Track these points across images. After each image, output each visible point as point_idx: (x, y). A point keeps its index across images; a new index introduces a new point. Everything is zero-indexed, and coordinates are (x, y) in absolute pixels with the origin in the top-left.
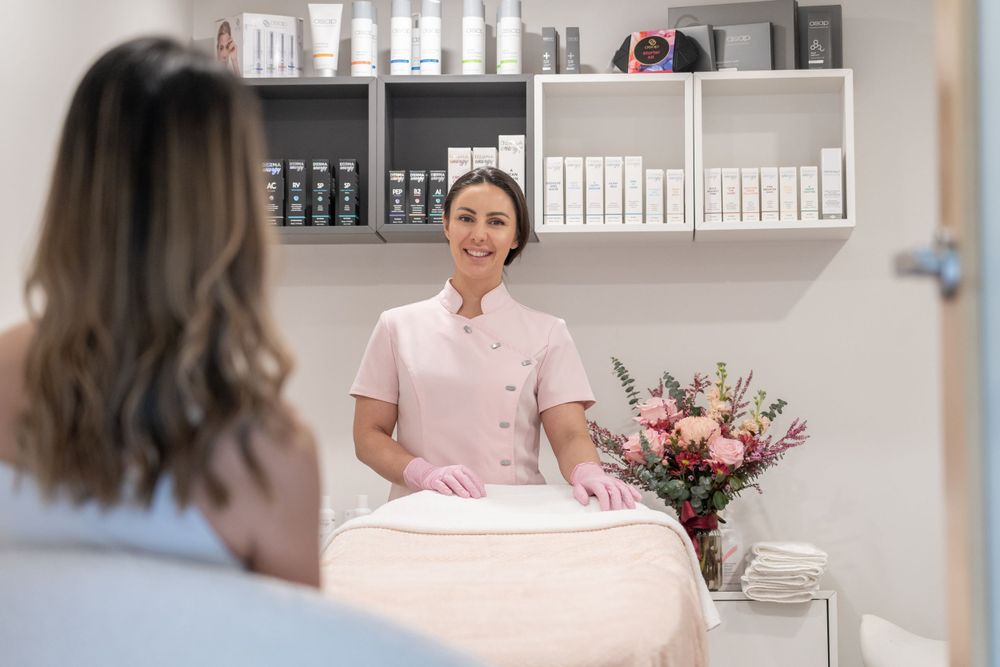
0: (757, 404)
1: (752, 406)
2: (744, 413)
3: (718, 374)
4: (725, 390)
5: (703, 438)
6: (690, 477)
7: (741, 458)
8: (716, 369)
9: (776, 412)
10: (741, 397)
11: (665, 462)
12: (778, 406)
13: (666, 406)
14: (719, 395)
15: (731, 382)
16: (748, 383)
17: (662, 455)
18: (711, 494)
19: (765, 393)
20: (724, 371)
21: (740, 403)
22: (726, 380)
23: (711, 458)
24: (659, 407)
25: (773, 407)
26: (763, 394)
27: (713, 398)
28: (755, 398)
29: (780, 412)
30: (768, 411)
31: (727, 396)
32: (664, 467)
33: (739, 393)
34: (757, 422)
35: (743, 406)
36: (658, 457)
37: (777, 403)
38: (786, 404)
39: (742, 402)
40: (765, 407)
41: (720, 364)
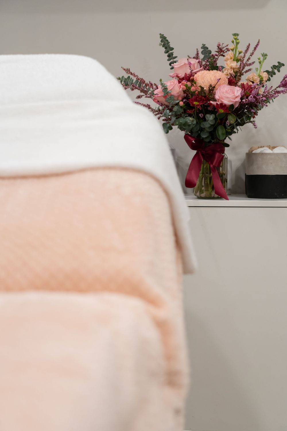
0: (260, 63)
1: (257, 65)
2: (250, 70)
3: (233, 42)
4: (237, 53)
5: (211, 86)
6: (200, 115)
7: (238, 99)
8: (232, 38)
9: (276, 71)
10: (249, 59)
11: (181, 103)
12: (278, 67)
13: (190, 64)
14: (233, 58)
15: (242, 48)
16: (255, 49)
17: (180, 99)
18: (214, 127)
19: (266, 55)
20: (238, 40)
21: (248, 63)
22: (238, 46)
23: (215, 100)
24: (185, 64)
25: (274, 67)
26: (265, 56)
27: (228, 60)
28: (259, 59)
29: (279, 71)
30: (270, 70)
31: (239, 58)
32: (181, 107)
33: (248, 55)
34: (260, 76)
35: (250, 64)
36: (177, 100)
37: (277, 64)
38: (283, 65)
39: (250, 62)
40: (268, 65)
41: (236, 35)
